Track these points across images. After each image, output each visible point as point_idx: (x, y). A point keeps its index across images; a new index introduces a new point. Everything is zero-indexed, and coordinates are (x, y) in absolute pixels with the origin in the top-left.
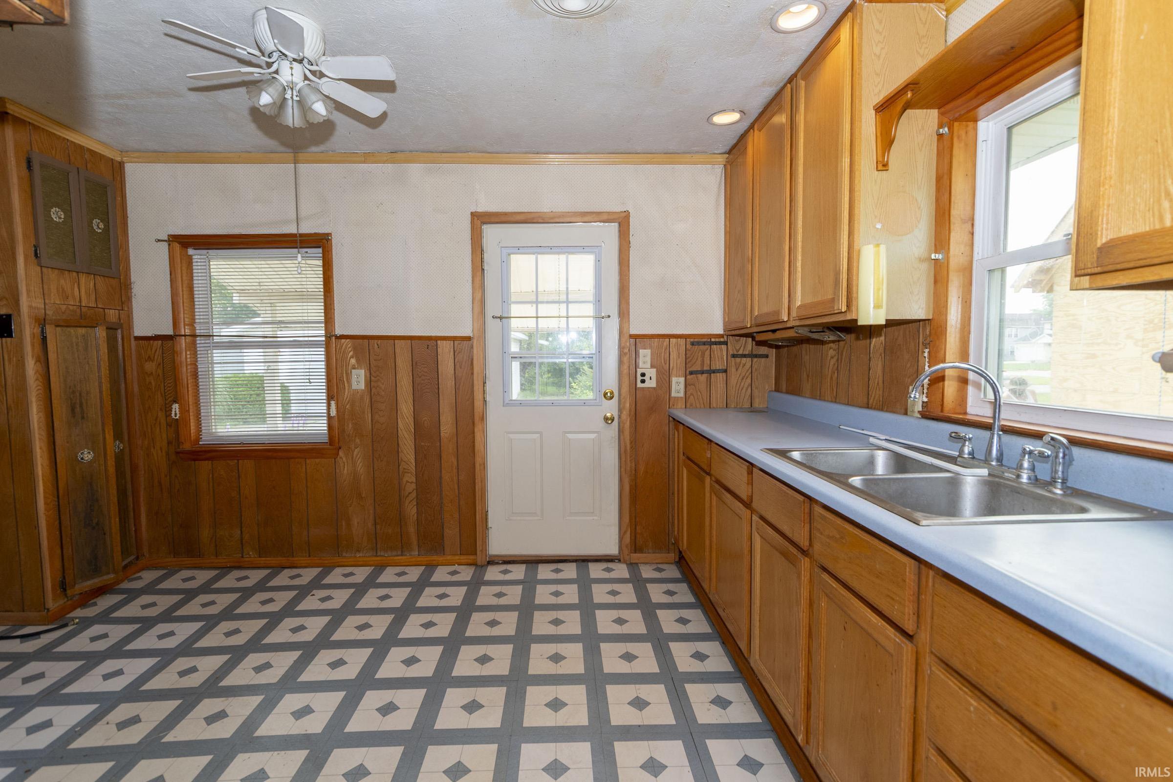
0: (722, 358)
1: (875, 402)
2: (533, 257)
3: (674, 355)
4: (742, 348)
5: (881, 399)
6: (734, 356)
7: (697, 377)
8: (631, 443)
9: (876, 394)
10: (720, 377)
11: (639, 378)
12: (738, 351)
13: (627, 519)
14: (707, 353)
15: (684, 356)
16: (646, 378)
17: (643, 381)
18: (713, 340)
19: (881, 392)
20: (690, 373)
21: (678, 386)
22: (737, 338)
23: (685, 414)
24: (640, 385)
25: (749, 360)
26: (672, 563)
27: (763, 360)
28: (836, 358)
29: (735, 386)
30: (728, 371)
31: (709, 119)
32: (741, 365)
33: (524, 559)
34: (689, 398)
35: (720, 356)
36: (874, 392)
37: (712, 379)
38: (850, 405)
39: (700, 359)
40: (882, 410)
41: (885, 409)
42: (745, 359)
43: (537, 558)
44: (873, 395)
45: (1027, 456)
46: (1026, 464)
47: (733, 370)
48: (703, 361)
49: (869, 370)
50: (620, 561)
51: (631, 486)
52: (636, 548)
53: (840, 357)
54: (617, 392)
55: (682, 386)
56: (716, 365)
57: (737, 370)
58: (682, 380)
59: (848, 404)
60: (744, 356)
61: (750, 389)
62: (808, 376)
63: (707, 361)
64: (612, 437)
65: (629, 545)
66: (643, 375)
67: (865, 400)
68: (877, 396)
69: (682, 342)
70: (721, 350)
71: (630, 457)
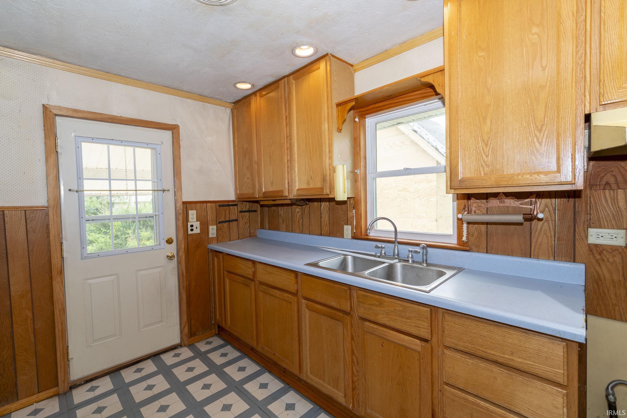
0: (235, 213)
1: (325, 232)
2: (106, 146)
3: (209, 213)
4: (244, 207)
5: (328, 231)
6: (241, 212)
7: (222, 225)
8: (186, 270)
9: (326, 229)
10: (235, 223)
11: (189, 228)
12: (242, 209)
13: (185, 318)
14: (228, 210)
15: (215, 213)
16: (194, 228)
17: (192, 230)
18: (230, 203)
19: (328, 228)
20: (219, 223)
21: (213, 231)
22: (242, 202)
23: (217, 246)
24: (190, 232)
25: (248, 213)
26: (214, 336)
27: (254, 213)
28: (300, 213)
29: (242, 228)
30: (238, 220)
31: (235, 84)
32: (245, 216)
33: (106, 372)
34: (219, 237)
35: (234, 213)
36: (324, 228)
37: (231, 225)
38: (311, 234)
39: (224, 214)
40: (329, 236)
41: (331, 236)
42: (246, 213)
43: (118, 367)
44: (324, 230)
45: (410, 253)
46: (410, 256)
47: (241, 219)
48: (225, 216)
49: (321, 218)
50: (181, 346)
51: (187, 296)
52: (192, 334)
53: (303, 212)
54: (175, 238)
55: (215, 231)
56: (232, 217)
57: (242, 219)
58: (215, 227)
59: (310, 234)
60: (245, 212)
61: (249, 229)
62: (283, 221)
63: (228, 215)
64: (173, 268)
65: (188, 334)
66: (192, 226)
67: (320, 232)
68: (326, 230)
69: (214, 205)
70: (234, 209)
71: (186, 278)
